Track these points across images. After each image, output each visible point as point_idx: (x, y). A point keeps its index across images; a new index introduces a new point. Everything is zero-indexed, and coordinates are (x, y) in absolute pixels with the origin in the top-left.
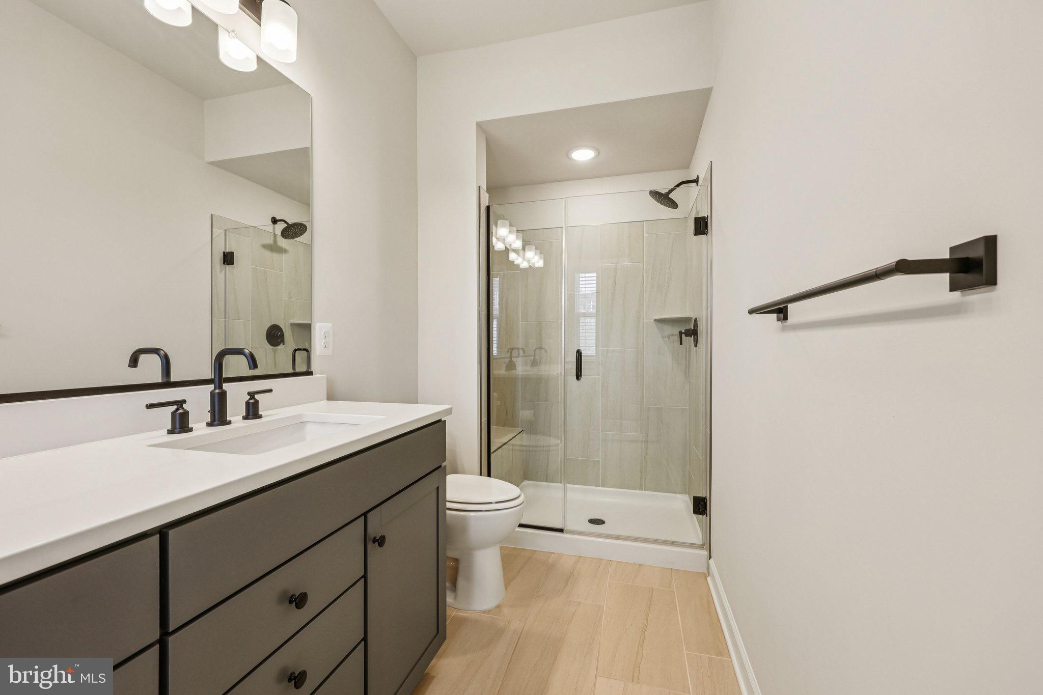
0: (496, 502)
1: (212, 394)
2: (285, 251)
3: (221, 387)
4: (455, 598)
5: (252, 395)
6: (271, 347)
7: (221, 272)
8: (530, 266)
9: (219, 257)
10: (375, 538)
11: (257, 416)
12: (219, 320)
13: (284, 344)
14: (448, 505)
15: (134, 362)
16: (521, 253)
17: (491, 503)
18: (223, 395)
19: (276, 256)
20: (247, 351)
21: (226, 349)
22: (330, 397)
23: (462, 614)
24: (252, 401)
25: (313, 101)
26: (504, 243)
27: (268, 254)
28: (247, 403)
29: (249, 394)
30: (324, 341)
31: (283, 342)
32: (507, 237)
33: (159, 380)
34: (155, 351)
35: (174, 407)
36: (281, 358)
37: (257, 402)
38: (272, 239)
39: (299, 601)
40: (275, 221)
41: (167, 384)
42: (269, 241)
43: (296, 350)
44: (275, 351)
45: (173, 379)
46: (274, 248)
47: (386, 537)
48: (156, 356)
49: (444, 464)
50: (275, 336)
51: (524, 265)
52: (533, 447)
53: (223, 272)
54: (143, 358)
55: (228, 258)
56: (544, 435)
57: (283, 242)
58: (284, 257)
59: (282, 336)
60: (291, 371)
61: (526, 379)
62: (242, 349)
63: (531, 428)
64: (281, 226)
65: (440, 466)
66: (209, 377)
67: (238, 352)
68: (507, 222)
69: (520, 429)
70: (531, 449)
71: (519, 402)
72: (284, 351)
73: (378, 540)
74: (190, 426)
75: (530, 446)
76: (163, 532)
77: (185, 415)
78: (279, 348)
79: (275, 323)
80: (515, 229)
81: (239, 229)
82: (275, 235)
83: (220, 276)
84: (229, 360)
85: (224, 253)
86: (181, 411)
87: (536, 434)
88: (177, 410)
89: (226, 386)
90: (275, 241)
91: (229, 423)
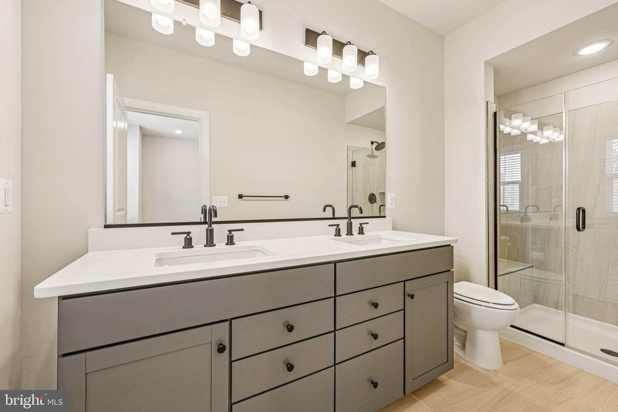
0: (493, 303)
1: (348, 223)
2: (377, 157)
3: (350, 220)
4: (464, 353)
5: (361, 224)
6: (371, 204)
7: (351, 170)
8: (550, 142)
9: (350, 164)
10: (409, 294)
11: (363, 233)
12: (350, 192)
13: (376, 203)
14: (455, 295)
15: (324, 210)
16: (539, 132)
17: (489, 303)
18: (351, 223)
19: (373, 160)
20: (359, 206)
21: (352, 205)
22: (394, 229)
23: (468, 364)
24: (361, 227)
25: (386, 90)
26: (519, 130)
27: (369, 159)
28: (359, 228)
29: (360, 224)
30: (391, 202)
31: (376, 202)
32: (521, 125)
33: (331, 217)
34: (330, 206)
35: (336, 227)
36: (374, 209)
37: (362, 228)
38: (371, 151)
39: (376, 305)
40: (372, 143)
41: (334, 218)
42: (370, 153)
43: (381, 206)
44: (372, 206)
45: (336, 217)
46: (372, 156)
47: (415, 295)
48: (330, 208)
49: (452, 270)
50: (372, 199)
51: (545, 141)
52: (543, 279)
53: (352, 170)
54: (327, 208)
55: (354, 164)
56: (554, 272)
57: (376, 153)
58: (376, 160)
59: (376, 199)
60: (379, 215)
61: (536, 229)
62: (357, 206)
63: (541, 265)
64: (375, 145)
65: (450, 271)
66: (347, 217)
67: (356, 206)
68: (521, 115)
69: (531, 265)
70: (541, 280)
71: (529, 246)
72: (376, 206)
73: (410, 296)
74: (341, 234)
75: (540, 278)
76: (335, 263)
77: (339, 230)
78: (374, 204)
79: (372, 193)
80: (529, 118)
81: (358, 150)
82: (372, 149)
83: (350, 172)
84: (353, 209)
85: (352, 162)
86: (338, 228)
87: (546, 270)
88: (337, 228)
89: (352, 220)
90: (372, 153)
91: (353, 235)
